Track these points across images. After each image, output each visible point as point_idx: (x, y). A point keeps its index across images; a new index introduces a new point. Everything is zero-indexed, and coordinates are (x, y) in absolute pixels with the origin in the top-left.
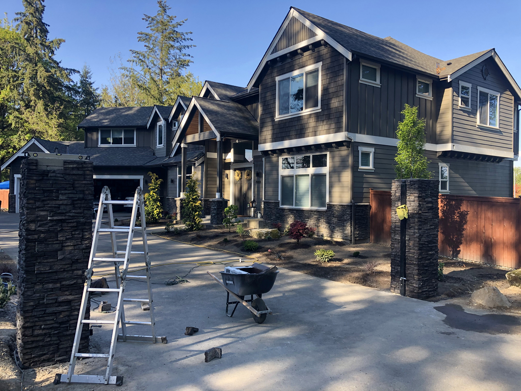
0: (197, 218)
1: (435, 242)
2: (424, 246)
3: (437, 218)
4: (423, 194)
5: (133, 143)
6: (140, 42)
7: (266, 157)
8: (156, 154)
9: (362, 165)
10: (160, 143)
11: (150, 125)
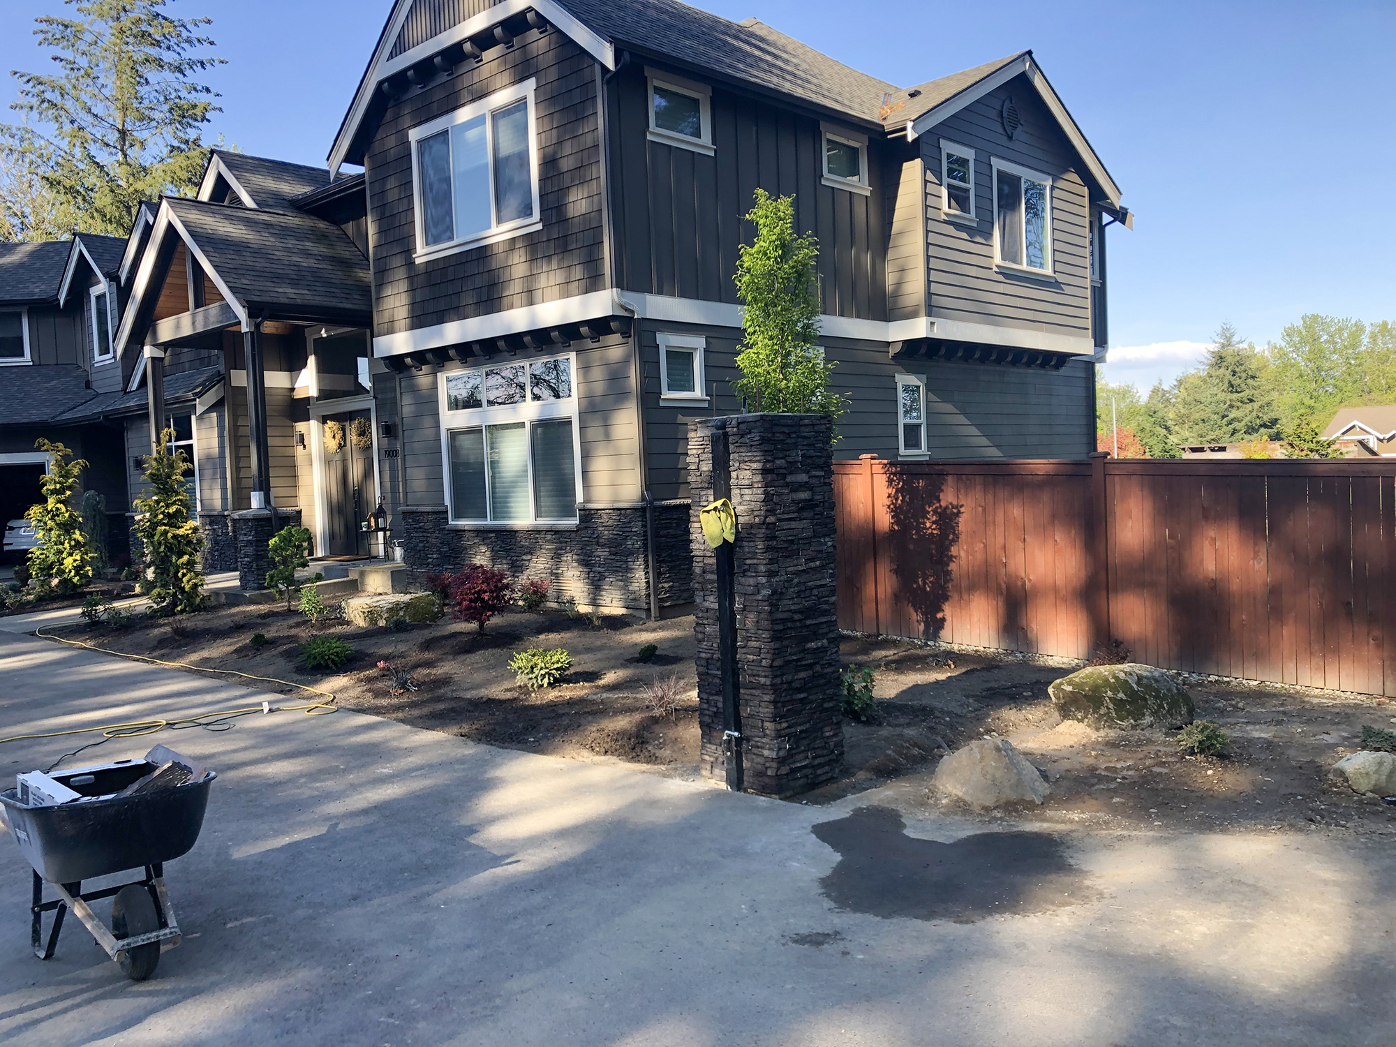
0: (184, 575)
1: (826, 611)
2: (789, 625)
3: (829, 536)
4: (778, 462)
5: (22, 355)
6: (44, 46)
7: (401, 376)
8: (94, 385)
9: (671, 388)
10: (103, 351)
11: (68, 295)
